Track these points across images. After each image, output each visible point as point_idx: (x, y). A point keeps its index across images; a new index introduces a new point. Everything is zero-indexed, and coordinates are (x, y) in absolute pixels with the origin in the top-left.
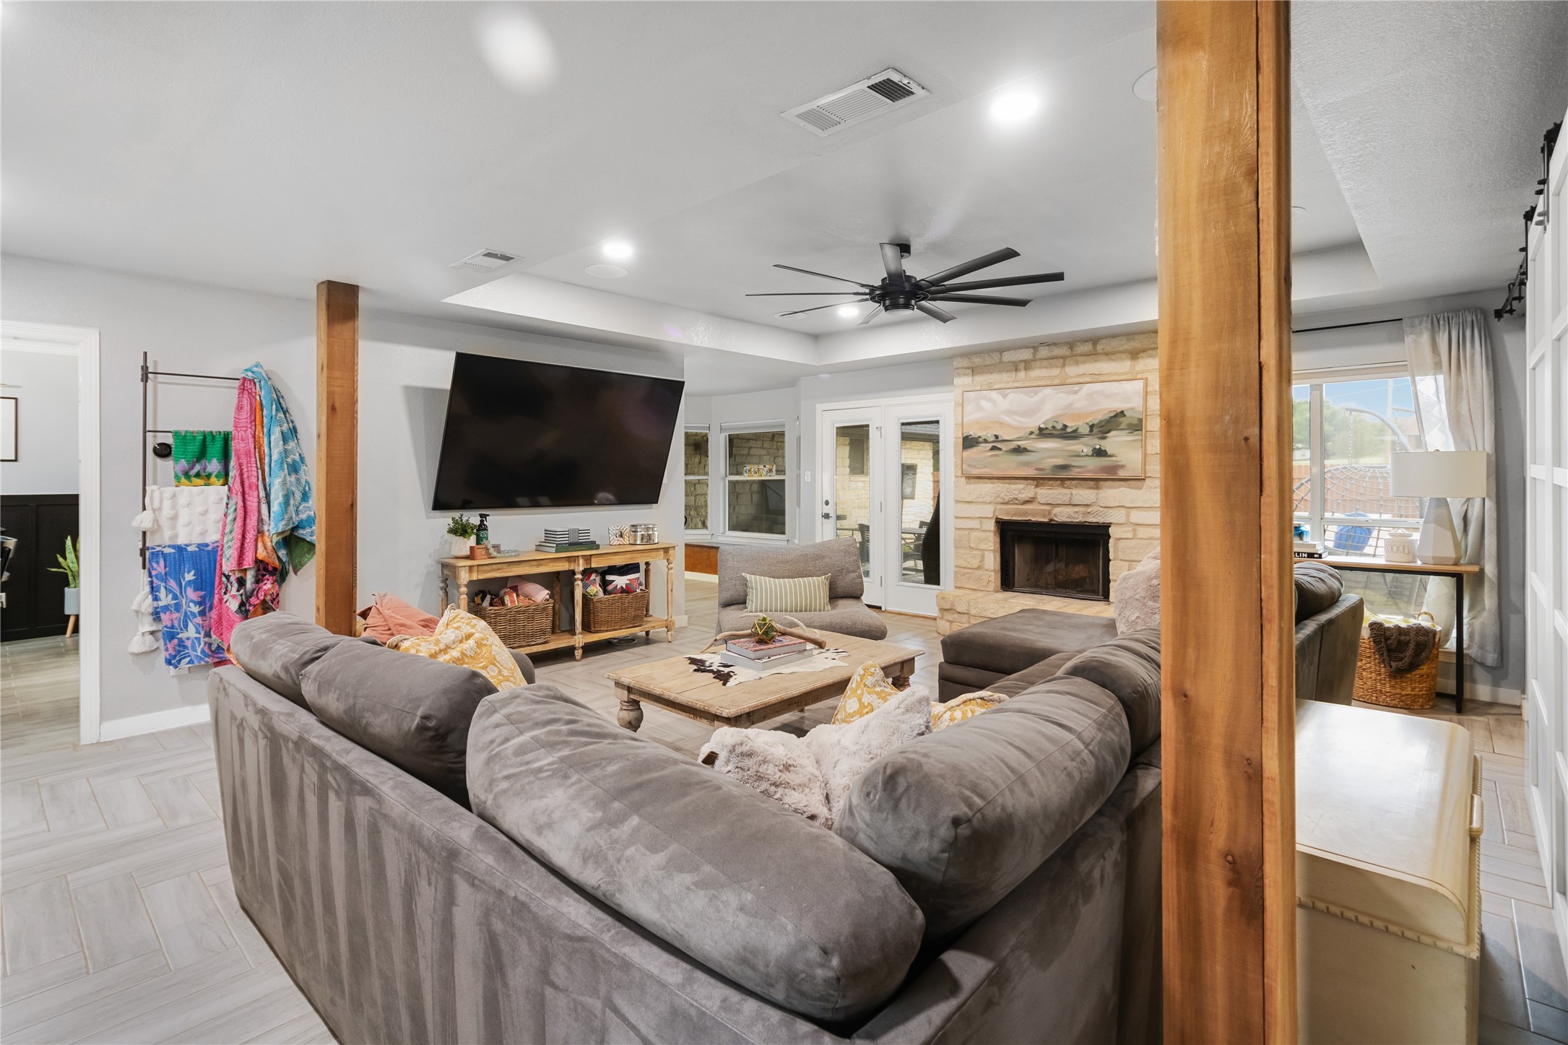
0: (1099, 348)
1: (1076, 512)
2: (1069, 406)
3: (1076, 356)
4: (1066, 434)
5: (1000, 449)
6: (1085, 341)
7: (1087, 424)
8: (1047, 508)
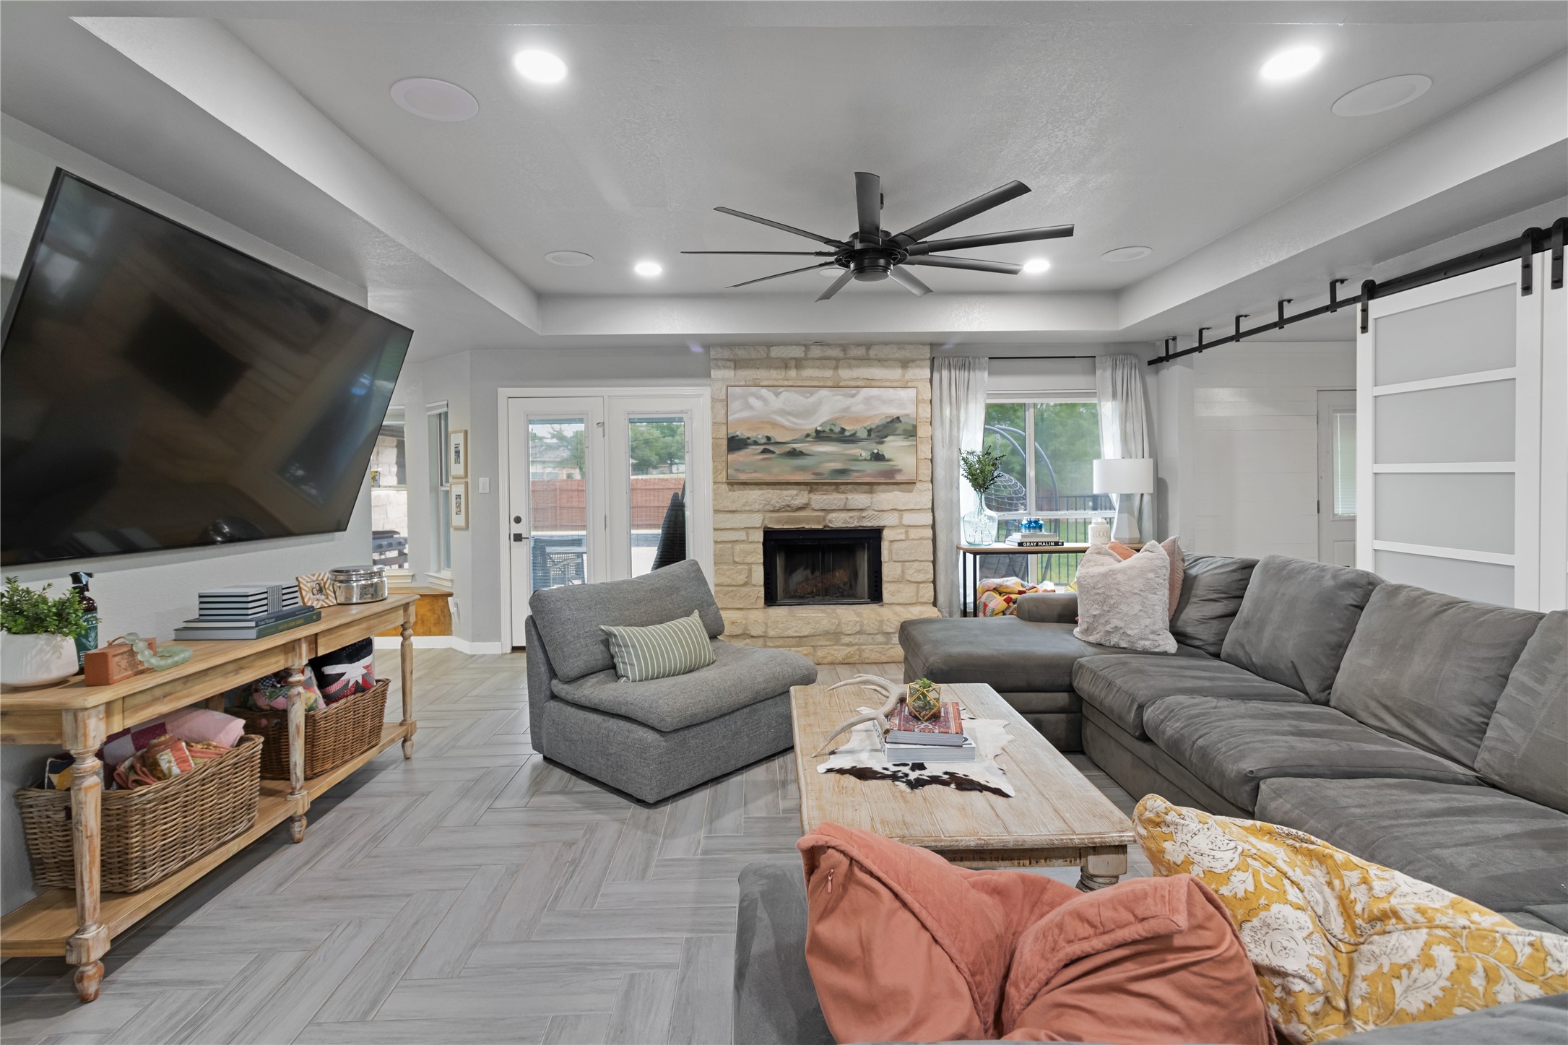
0: (872, 353)
1: (851, 517)
2: (847, 409)
3: (849, 359)
4: (844, 438)
5: (773, 452)
6: (858, 345)
7: (865, 428)
8: (821, 514)
